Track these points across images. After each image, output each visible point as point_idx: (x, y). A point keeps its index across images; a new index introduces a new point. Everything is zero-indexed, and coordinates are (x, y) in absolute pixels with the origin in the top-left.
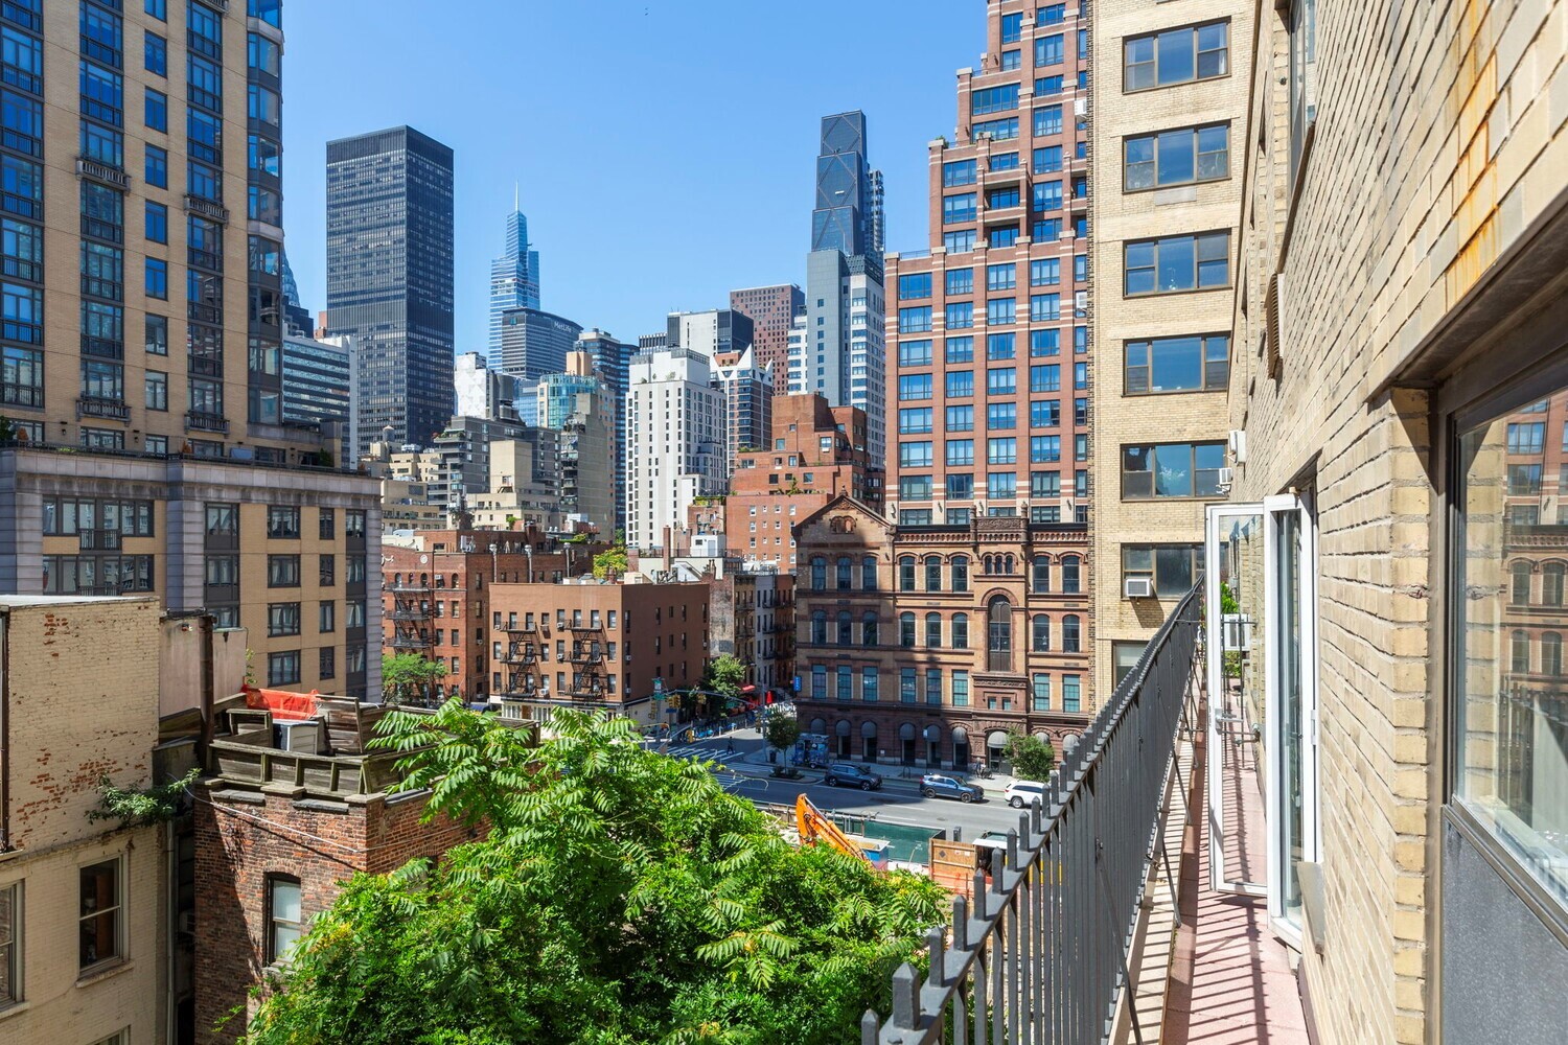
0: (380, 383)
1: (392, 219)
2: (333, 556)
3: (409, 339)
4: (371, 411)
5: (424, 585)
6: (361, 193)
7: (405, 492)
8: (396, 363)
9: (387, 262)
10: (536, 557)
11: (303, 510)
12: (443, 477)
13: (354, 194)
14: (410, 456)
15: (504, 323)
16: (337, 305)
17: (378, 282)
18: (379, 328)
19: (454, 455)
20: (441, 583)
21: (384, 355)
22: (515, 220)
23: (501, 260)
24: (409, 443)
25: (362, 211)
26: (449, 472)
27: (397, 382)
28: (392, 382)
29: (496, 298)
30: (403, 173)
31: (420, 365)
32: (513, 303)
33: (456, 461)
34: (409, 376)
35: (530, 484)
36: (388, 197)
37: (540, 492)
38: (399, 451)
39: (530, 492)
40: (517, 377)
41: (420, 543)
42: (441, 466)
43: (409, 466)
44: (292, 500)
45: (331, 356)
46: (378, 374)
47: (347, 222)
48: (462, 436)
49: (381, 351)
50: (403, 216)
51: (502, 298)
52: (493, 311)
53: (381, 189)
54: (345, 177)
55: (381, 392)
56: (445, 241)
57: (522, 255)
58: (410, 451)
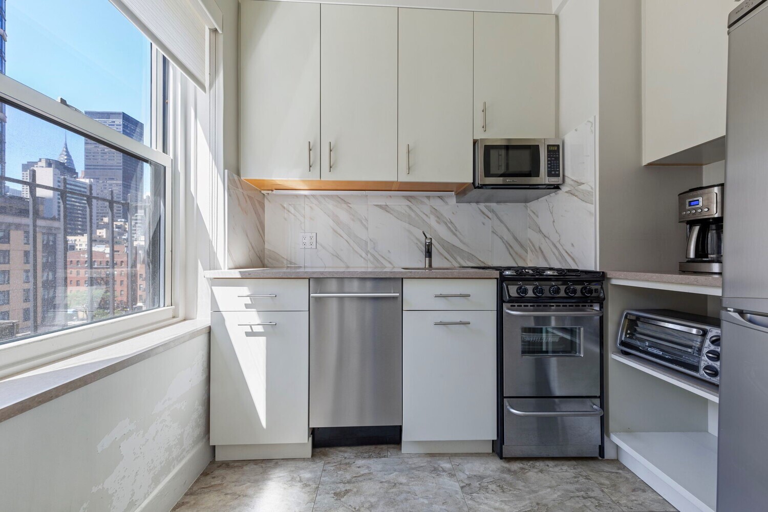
3: (123, 184)
11: (12, 231)
16: (89, 169)
17: (109, 163)
18: (110, 179)
30: (121, 127)
38: (117, 221)
44: (4, 227)
58: (122, 221)
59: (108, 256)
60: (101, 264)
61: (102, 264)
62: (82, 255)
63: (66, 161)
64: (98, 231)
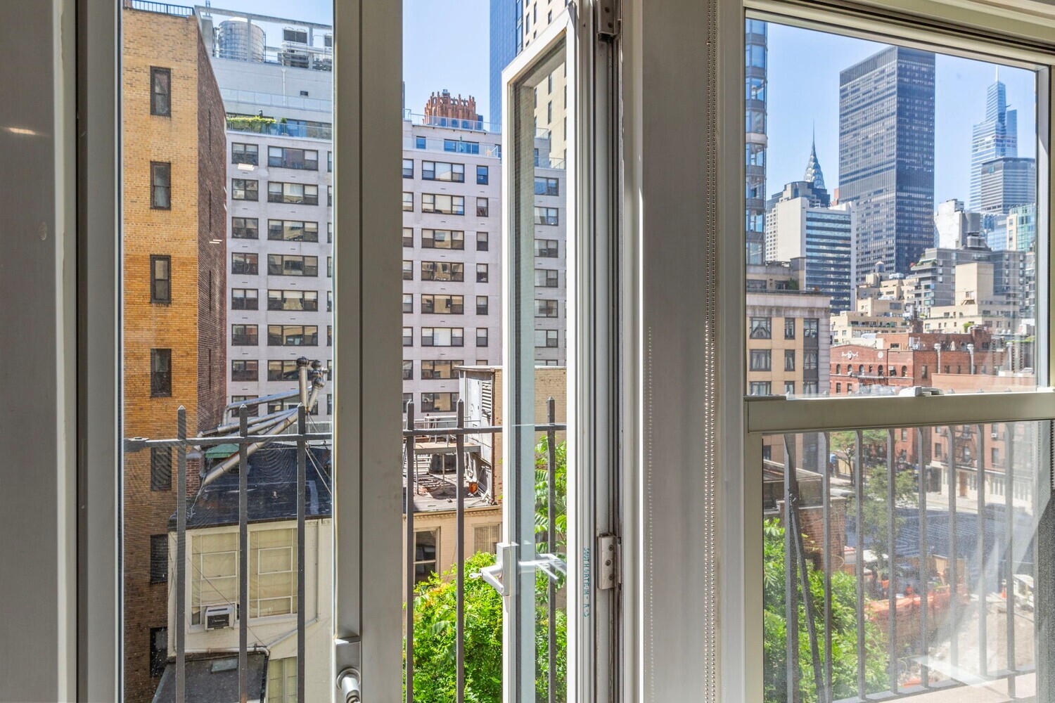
0: (875, 232)
1: (886, 113)
2: (794, 351)
3: (897, 197)
4: (869, 253)
5: (880, 373)
6: (863, 100)
7: (887, 308)
8: (887, 216)
9: (882, 144)
10: (978, 354)
11: (773, 320)
12: (918, 295)
13: (858, 103)
14: (896, 282)
15: (983, 173)
16: (847, 182)
17: (875, 160)
18: (876, 193)
19: (928, 278)
20: (894, 372)
21: (878, 212)
22: (995, 89)
23: (981, 124)
24: (897, 271)
25: (864, 113)
26: (923, 291)
27: (888, 229)
28: (884, 230)
29: (976, 155)
30: (895, 77)
31: (907, 215)
32: (992, 154)
33: (929, 282)
34: (897, 224)
35: (991, 296)
36: (883, 98)
37: (1002, 303)
38: (887, 279)
39: (991, 303)
40: (994, 214)
41: (880, 344)
42: (916, 288)
43: (895, 289)
44: (766, 314)
45: (836, 218)
46: (874, 225)
47: (853, 124)
48: (934, 264)
49: (877, 209)
50: (894, 109)
51: (981, 154)
52: (973, 165)
53: (878, 94)
54: (852, 93)
55: (876, 238)
56: (928, 119)
57: (1001, 117)
58: (896, 278)
59: (881, 355)
60: (870, 371)
61: (872, 372)
62: (843, 355)
63: (813, 178)
64: (860, 303)
